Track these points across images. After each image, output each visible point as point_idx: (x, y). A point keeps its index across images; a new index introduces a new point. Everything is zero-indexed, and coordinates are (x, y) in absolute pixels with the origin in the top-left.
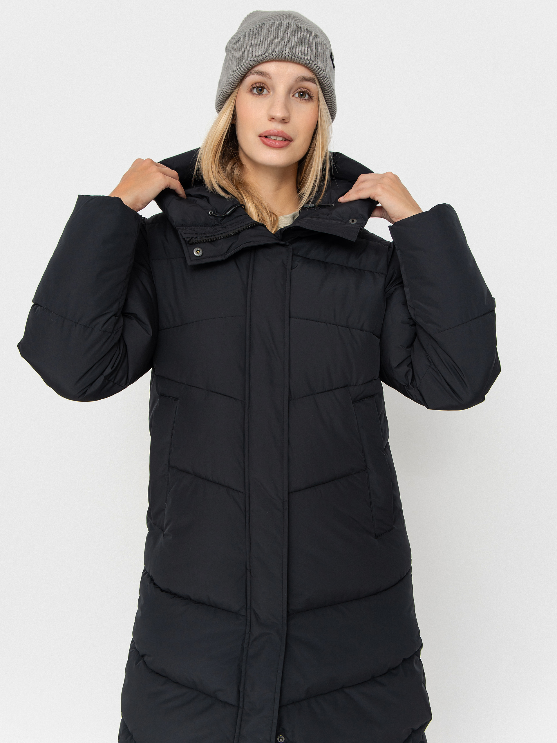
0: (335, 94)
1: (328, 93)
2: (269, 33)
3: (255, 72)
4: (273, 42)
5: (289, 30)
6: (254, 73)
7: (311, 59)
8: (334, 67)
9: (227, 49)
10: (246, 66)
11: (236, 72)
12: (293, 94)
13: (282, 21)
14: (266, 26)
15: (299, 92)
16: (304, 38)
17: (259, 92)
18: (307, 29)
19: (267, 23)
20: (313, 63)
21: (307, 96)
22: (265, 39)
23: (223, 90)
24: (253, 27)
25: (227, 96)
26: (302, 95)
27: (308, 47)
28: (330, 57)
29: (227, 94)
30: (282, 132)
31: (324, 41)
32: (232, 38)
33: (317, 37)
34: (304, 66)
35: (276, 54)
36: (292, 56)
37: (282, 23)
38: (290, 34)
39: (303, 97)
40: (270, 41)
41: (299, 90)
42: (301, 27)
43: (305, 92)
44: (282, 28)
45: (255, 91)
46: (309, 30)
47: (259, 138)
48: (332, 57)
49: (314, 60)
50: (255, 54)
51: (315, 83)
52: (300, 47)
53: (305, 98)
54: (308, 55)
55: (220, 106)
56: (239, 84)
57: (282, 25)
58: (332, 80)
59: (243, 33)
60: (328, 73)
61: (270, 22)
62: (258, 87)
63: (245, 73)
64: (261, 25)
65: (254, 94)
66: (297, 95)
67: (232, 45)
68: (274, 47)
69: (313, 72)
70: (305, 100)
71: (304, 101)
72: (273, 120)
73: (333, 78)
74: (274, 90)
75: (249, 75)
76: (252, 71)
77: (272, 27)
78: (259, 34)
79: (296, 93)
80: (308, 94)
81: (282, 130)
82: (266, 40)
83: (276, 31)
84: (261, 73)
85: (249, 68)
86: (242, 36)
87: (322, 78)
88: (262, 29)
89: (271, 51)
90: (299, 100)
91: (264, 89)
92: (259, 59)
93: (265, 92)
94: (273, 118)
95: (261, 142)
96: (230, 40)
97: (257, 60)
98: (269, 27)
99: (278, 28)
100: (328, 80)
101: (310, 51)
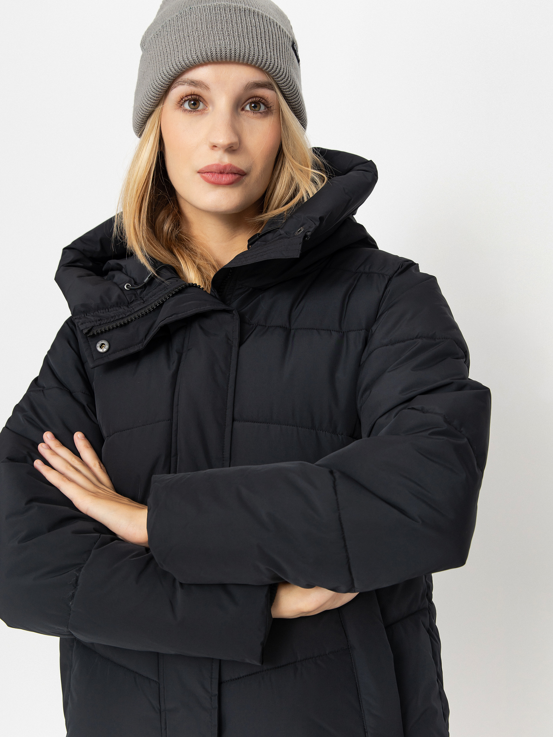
0: (303, 100)
1: (293, 101)
2: (199, 22)
3: (185, 82)
4: (207, 35)
5: (228, 15)
6: (183, 83)
7: (264, 56)
8: (299, 61)
9: (143, 45)
10: (171, 73)
11: (157, 81)
12: (242, 108)
13: (217, 4)
14: (194, 12)
15: (251, 103)
16: (251, 27)
17: (193, 107)
18: (255, 11)
19: (196, 7)
20: (267, 62)
21: (263, 107)
22: (194, 33)
23: (142, 107)
24: (176, 14)
25: (147, 115)
26: (255, 107)
27: (258, 38)
28: (291, 48)
29: (147, 112)
30: (230, 165)
31: (282, 26)
32: (149, 29)
33: (271, 22)
34: (254, 66)
35: (212, 54)
36: (235, 55)
37: (218, 7)
38: (231, 22)
39: (257, 109)
40: (202, 34)
41: (250, 100)
42: (246, 9)
43: (259, 101)
44: (218, 13)
45: (186, 106)
46: (258, 12)
47: (198, 175)
48: (295, 47)
49: (268, 57)
50: (181, 54)
51: (272, 89)
52: (247, 40)
53: (260, 111)
54: (258, 51)
55: (140, 129)
56: (163, 97)
57: (218, 8)
58: (297, 81)
59: (163, 24)
60: (290, 73)
61: (200, 6)
62: (190, 100)
63: (171, 82)
64: (187, 11)
65: (185, 110)
66: (248, 108)
67: (148, 40)
68: (208, 44)
69: (269, 75)
70: (260, 113)
71: (259, 115)
72: (216, 148)
73: (299, 77)
74: (213, 103)
75: (176, 85)
76: (180, 80)
77: (204, 13)
78: (186, 25)
79: (246, 105)
80: (263, 104)
81: (229, 163)
82: (196, 34)
83: (210, 19)
84: (193, 83)
85: (175, 76)
86: (162, 28)
87: (282, 81)
88: (190, 17)
89: (204, 50)
90: (251, 114)
91: (200, 102)
92: (188, 63)
93: (201, 106)
94: (216, 146)
95: (201, 179)
96: (145, 32)
97: (185, 64)
98: (199, 13)
99: (212, 14)
100: (291, 82)
101: (262, 44)
